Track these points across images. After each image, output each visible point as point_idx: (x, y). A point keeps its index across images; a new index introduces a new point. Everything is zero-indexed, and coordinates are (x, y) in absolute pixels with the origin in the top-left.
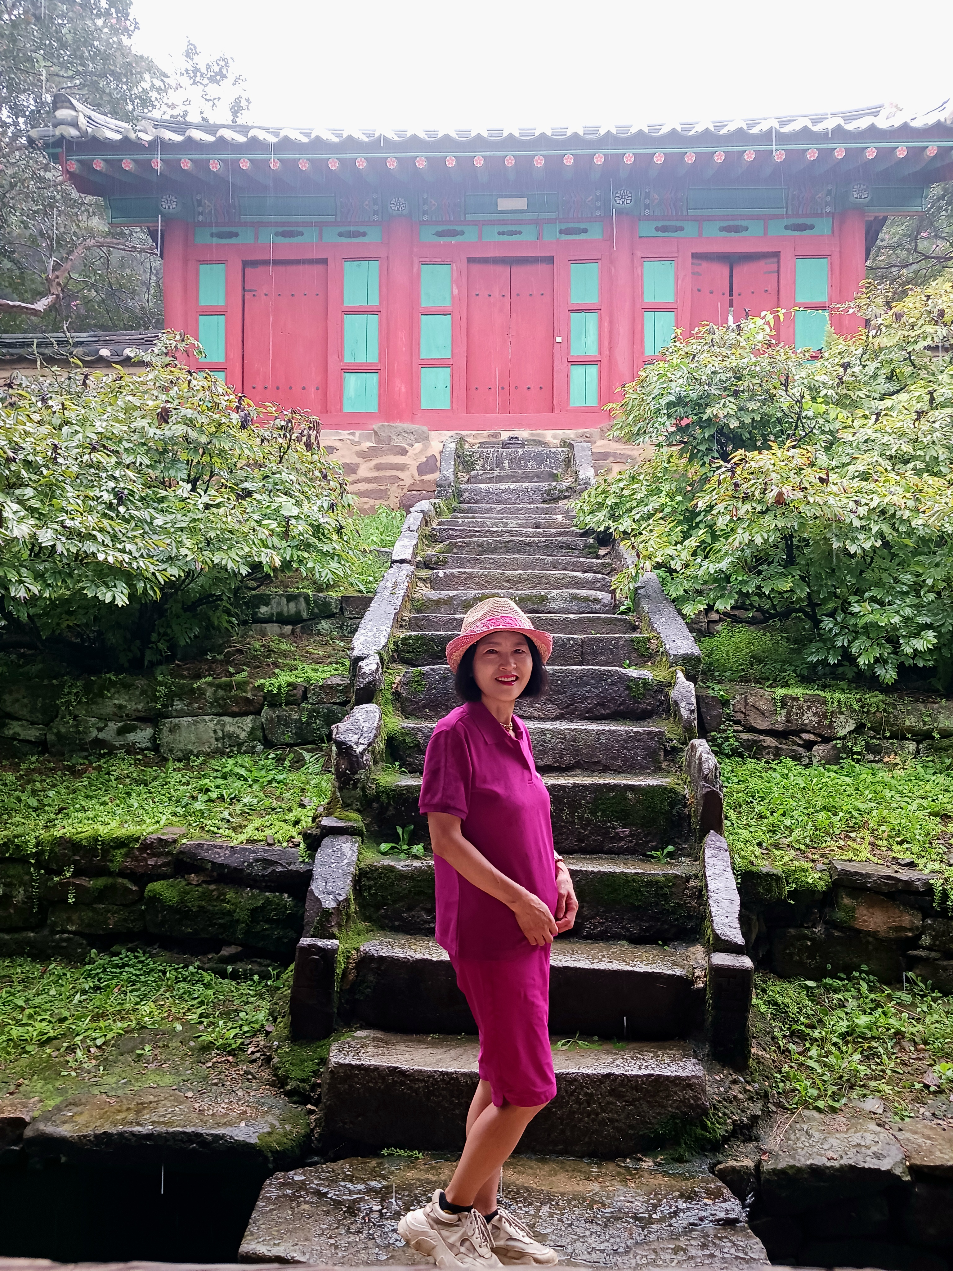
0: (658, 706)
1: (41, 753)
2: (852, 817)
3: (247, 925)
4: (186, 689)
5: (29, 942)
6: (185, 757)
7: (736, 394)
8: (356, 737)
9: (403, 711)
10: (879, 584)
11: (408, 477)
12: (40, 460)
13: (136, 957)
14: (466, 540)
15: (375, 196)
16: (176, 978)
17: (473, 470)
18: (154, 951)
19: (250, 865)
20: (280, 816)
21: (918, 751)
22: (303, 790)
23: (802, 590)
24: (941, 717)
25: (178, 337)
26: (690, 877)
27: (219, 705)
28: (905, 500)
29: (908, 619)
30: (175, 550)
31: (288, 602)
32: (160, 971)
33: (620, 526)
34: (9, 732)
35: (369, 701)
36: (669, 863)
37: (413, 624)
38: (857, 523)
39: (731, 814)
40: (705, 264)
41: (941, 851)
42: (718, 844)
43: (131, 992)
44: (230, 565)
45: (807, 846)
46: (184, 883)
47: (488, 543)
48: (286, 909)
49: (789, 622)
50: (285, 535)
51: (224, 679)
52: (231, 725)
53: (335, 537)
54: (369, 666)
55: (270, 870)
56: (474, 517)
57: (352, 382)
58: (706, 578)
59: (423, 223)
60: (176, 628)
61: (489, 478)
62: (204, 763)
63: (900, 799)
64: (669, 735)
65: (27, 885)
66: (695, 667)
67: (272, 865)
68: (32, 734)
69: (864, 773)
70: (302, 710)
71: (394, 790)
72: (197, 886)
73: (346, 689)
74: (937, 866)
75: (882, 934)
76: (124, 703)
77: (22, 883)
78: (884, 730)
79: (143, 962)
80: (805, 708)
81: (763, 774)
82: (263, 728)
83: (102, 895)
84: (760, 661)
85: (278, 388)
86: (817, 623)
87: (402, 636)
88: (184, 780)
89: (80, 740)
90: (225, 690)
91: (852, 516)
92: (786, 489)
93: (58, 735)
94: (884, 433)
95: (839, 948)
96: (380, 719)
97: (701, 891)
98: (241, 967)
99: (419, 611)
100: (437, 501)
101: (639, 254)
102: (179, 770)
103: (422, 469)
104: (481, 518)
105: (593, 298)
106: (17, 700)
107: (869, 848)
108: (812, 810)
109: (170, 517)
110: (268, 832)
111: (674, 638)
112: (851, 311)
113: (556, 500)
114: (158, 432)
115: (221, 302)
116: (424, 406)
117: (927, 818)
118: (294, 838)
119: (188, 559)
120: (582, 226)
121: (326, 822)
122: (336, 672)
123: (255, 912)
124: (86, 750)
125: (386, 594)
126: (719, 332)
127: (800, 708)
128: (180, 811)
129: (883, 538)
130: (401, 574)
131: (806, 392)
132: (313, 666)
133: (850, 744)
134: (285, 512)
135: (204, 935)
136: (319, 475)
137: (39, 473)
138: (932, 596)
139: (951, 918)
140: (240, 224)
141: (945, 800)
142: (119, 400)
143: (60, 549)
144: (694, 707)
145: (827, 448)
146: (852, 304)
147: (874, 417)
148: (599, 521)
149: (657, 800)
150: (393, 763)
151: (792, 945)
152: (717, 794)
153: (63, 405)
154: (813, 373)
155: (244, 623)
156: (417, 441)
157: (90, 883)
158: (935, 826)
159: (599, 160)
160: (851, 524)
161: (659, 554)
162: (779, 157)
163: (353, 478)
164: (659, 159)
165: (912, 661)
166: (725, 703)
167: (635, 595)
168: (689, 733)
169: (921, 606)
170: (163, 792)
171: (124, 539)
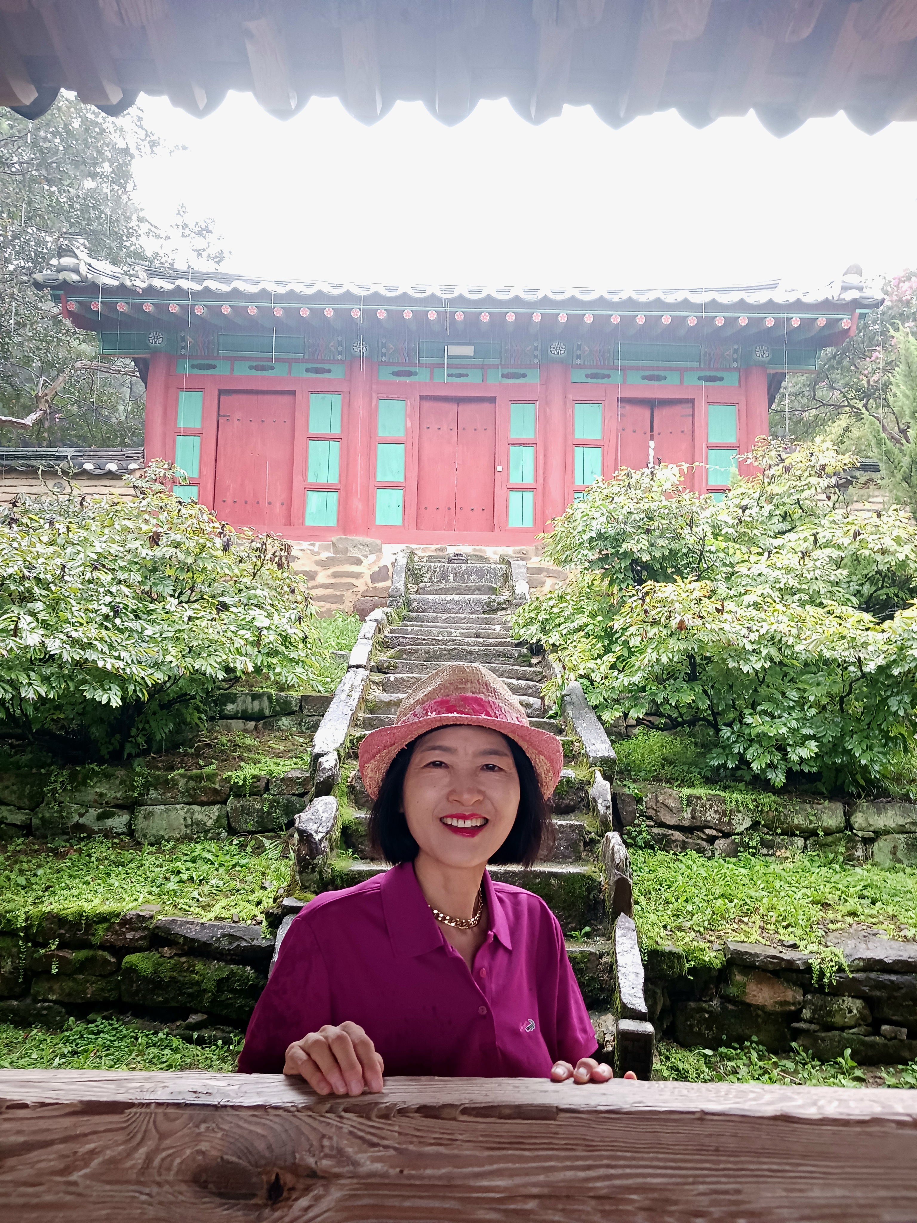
0: (580, 802)
1: (26, 836)
2: (746, 903)
3: (213, 994)
4: (161, 780)
5: (13, 1010)
6: (157, 842)
7: (648, 532)
8: (316, 826)
9: (356, 803)
10: (770, 699)
11: (362, 585)
12: (49, 577)
13: (111, 1025)
14: (414, 647)
15: (340, 339)
16: (147, 1043)
17: (422, 582)
18: (127, 1019)
19: (218, 940)
20: (244, 896)
21: (806, 847)
22: (263, 874)
23: (703, 703)
24: (825, 817)
25: (166, 466)
26: (603, 954)
27: (190, 795)
28: (789, 628)
29: (794, 729)
30: (162, 657)
31: (253, 700)
32: (132, 1037)
33: (550, 639)
35: (327, 793)
36: (585, 942)
37: (367, 724)
38: (749, 647)
39: (642, 900)
40: (628, 408)
41: (820, 935)
42: (627, 924)
43: (106, 1056)
44: (209, 671)
45: (706, 929)
46: (158, 955)
47: (434, 651)
48: (249, 980)
49: (697, 728)
50: (257, 643)
51: (195, 771)
52: (199, 813)
53: (301, 646)
54: (329, 762)
55: (235, 945)
56: (421, 626)
57: (314, 500)
58: (621, 689)
59: (381, 363)
60: (153, 724)
61: (436, 590)
62: (174, 847)
63: (788, 888)
64: (588, 828)
65: (15, 957)
66: (611, 768)
67: (238, 940)
68: (18, 818)
69: (758, 864)
70: (263, 801)
71: (347, 875)
72: (169, 958)
73: (305, 782)
74: (815, 947)
75: (769, 1008)
76: (105, 791)
77: (10, 955)
78: (776, 828)
79: (116, 1029)
80: (708, 806)
81: (671, 865)
82: (228, 817)
83: (84, 966)
84: (671, 763)
85: (246, 503)
86: (718, 731)
87: (358, 735)
88: (157, 863)
89: (63, 824)
90: (196, 781)
91: (745, 640)
92: (688, 619)
93: (43, 819)
94: (773, 567)
95: (732, 1020)
96: (337, 809)
97: (611, 966)
98: (206, 1034)
99: (372, 712)
100: (389, 610)
101: (571, 397)
102: (152, 853)
103: (375, 577)
104: (428, 627)
105: (529, 434)
106: (7, 787)
107: (759, 931)
108: (712, 897)
109: (157, 628)
110: (233, 911)
111: (593, 741)
112: (749, 461)
113: (494, 611)
114: (150, 553)
115: (197, 425)
116: (378, 522)
117: (810, 905)
118: (256, 916)
119: (173, 665)
120: (522, 371)
121: (287, 902)
122: (296, 766)
123: (221, 982)
124: (68, 834)
125: (343, 696)
126: (636, 477)
127: (703, 806)
128: (155, 890)
129: (772, 660)
130: (357, 678)
131: (709, 531)
132: (275, 760)
133: (746, 839)
134: (258, 624)
135: (173, 1004)
136: (288, 590)
137: (48, 589)
138: (813, 711)
139: (828, 994)
140: (218, 358)
141: (827, 890)
142: (116, 523)
143: (66, 656)
144: (610, 803)
145: (728, 579)
146: (750, 455)
147: (766, 554)
148: (532, 634)
149: (576, 886)
150: (346, 850)
151: (692, 1017)
152: (627, 881)
153: (68, 528)
154: (716, 513)
155: (212, 719)
156: (371, 553)
157: (72, 955)
158: (816, 912)
159: (537, 318)
160: (744, 648)
161: (582, 666)
162: (692, 321)
163: (311, 584)
164: (589, 319)
165: (798, 767)
166: (639, 801)
167: (562, 702)
168: (605, 827)
169: (805, 719)
170: (139, 873)
171: (119, 647)
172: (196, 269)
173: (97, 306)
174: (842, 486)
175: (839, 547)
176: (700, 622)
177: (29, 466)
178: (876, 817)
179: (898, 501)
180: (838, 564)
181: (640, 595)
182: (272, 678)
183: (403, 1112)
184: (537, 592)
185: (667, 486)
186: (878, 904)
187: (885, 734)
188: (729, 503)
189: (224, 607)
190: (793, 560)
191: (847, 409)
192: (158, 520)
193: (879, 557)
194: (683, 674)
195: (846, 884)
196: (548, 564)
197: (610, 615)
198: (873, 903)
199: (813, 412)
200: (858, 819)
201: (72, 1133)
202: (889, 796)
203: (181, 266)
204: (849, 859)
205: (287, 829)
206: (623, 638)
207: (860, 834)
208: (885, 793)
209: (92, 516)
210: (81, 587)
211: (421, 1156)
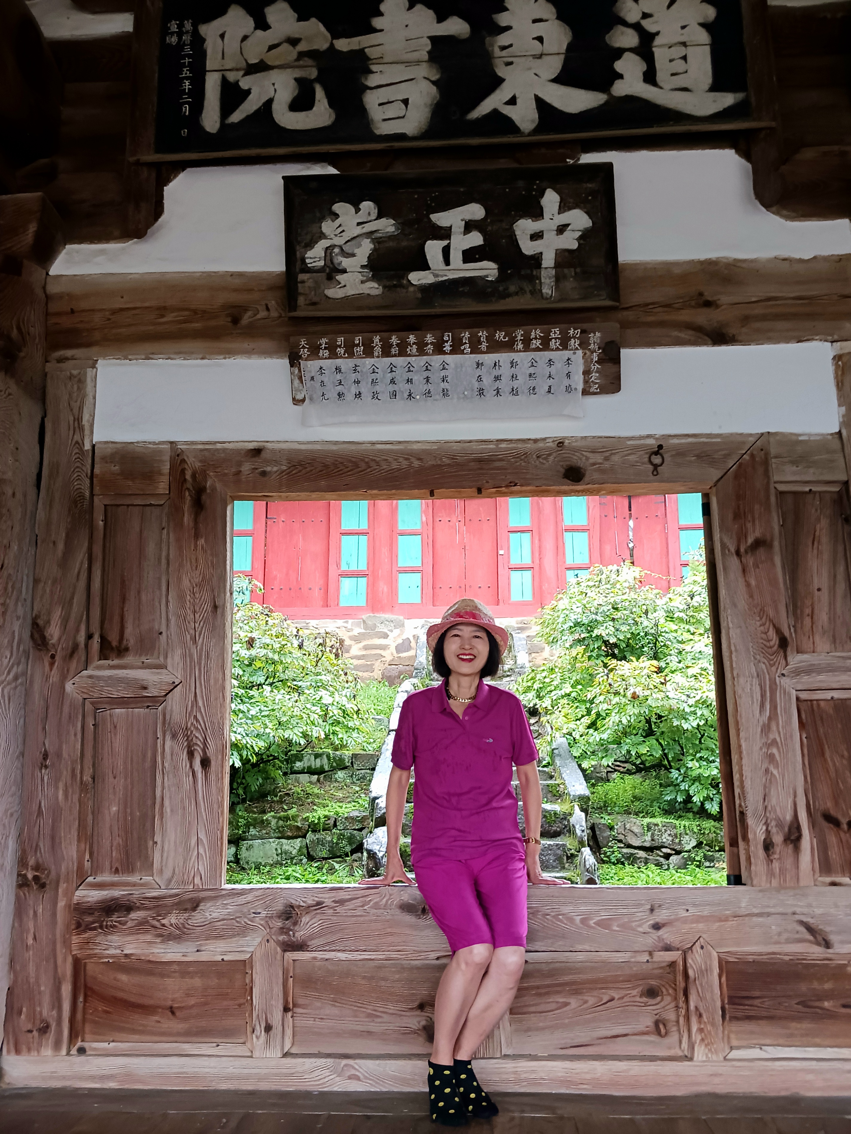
0: (564, 828)
4: (258, 821)
6: (257, 867)
7: (613, 620)
8: (377, 847)
10: (706, 748)
11: (389, 655)
23: (657, 752)
27: (279, 831)
30: (263, 730)
31: (315, 758)
33: (543, 704)
38: (688, 710)
40: (609, 497)
44: (294, 738)
50: (325, 716)
51: (282, 813)
52: (287, 845)
57: (347, 584)
58: (595, 744)
60: (249, 779)
62: (270, 870)
64: (569, 847)
66: (587, 803)
69: (701, 873)
70: (333, 834)
73: (364, 819)
78: (715, 846)
80: (663, 831)
81: (636, 875)
82: (307, 847)
84: (638, 800)
85: (290, 589)
90: (284, 821)
91: (685, 705)
92: (640, 690)
100: (415, 680)
103: (399, 649)
105: (525, 523)
109: (258, 709)
111: (573, 784)
114: (248, 653)
115: (250, 527)
116: (400, 601)
119: (270, 735)
122: (355, 808)
126: (606, 573)
127: (660, 831)
133: (693, 855)
134: (324, 701)
136: (343, 673)
144: (585, 828)
148: (529, 699)
155: (286, 774)
156: (396, 628)
160: (684, 710)
161: (565, 727)
166: (612, 828)
167: (552, 754)
168: (582, 843)
171: (236, 725)
176: (649, 692)
181: (606, 672)
194: (641, 730)
205: (352, 855)
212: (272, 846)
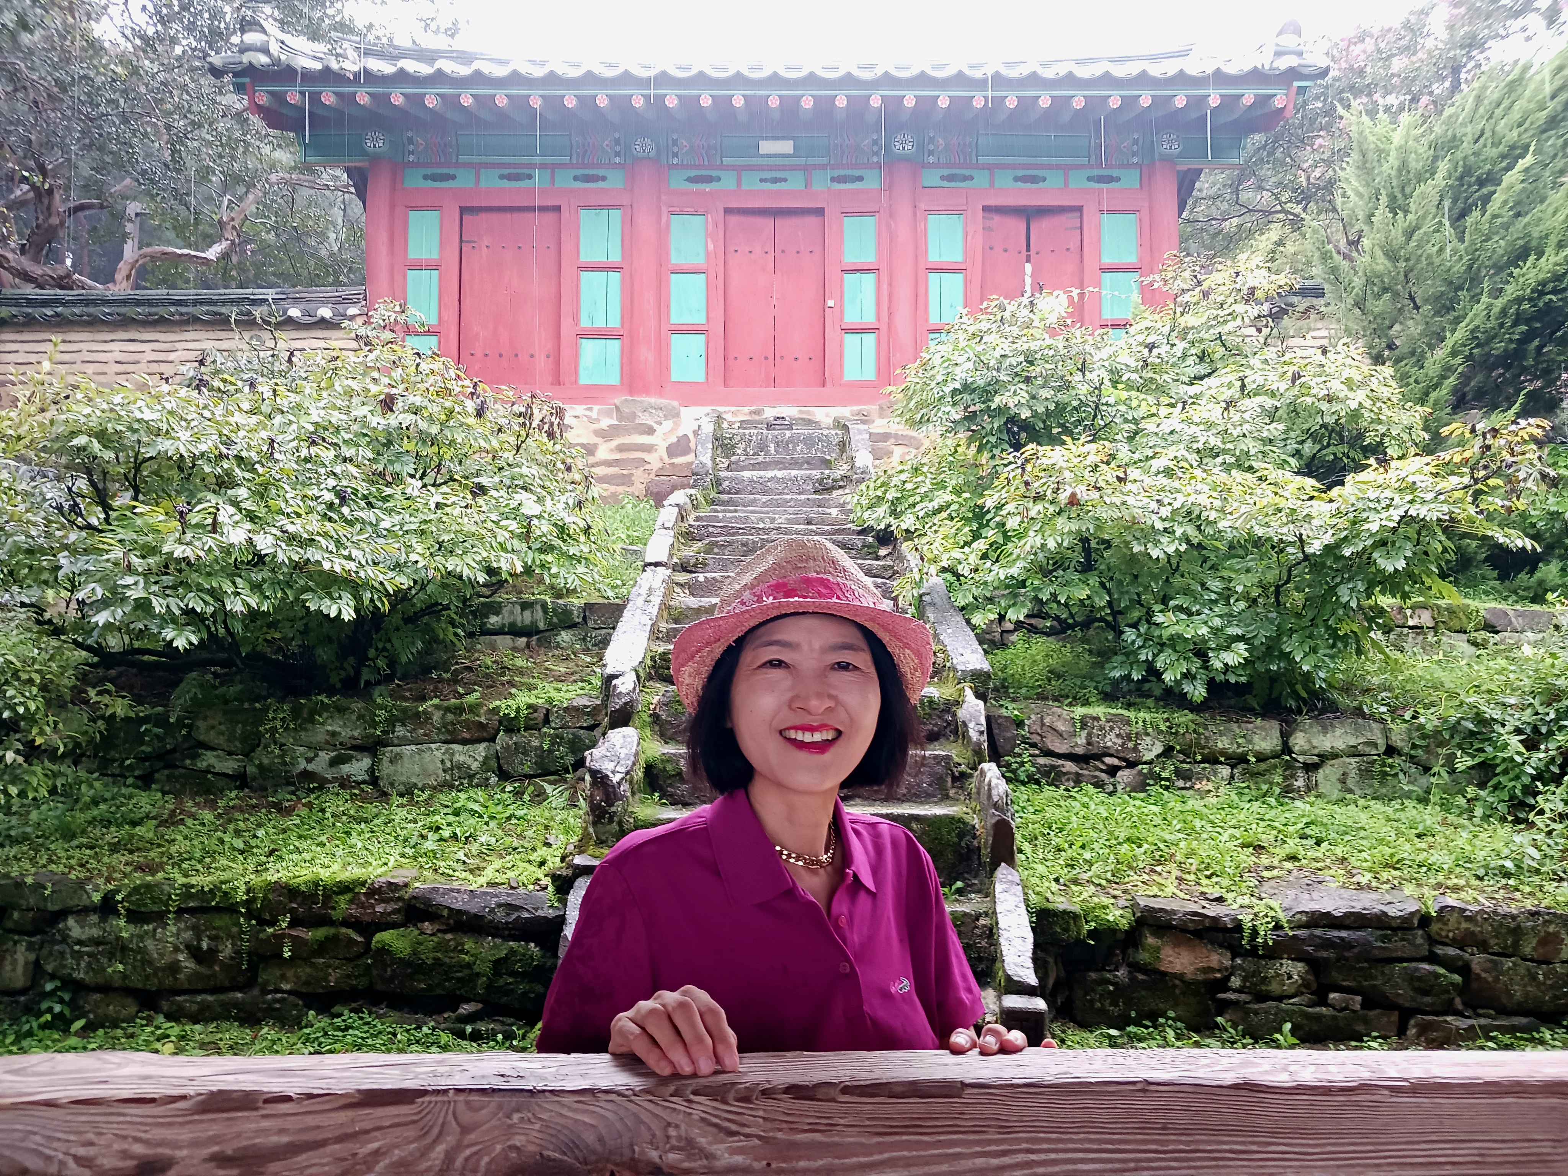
0: (946, 727)
1: (240, 788)
2: (1159, 849)
3: (489, 978)
4: (410, 713)
5: (236, 1004)
6: (408, 792)
7: (1027, 380)
8: (612, 765)
9: (662, 735)
10: (1186, 591)
11: (655, 460)
12: (254, 455)
13: (362, 1018)
14: (728, 538)
15: (617, 135)
16: (409, 1040)
17: (734, 454)
18: (381, 1012)
19: (492, 911)
20: (523, 855)
21: (1232, 777)
22: (547, 827)
23: (1101, 598)
24: (1256, 739)
25: (397, 308)
26: (980, 915)
27: (448, 731)
28: (1211, 500)
29: (1217, 629)
30: (404, 556)
31: (522, 610)
32: (389, 1033)
33: (902, 524)
34: (202, 765)
35: (625, 723)
36: (958, 901)
38: (1159, 525)
39: (1027, 847)
40: (997, 219)
41: (1252, 884)
42: (1009, 877)
44: (466, 572)
45: (1108, 881)
46: (417, 932)
47: (754, 543)
48: (533, 960)
49: (1091, 632)
50: (526, 536)
51: (453, 701)
52: (461, 754)
53: (582, 538)
54: (625, 684)
55: (514, 917)
56: (736, 511)
57: (589, 350)
58: (996, 584)
59: (672, 166)
60: (397, 643)
61: (753, 465)
62: (431, 797)
63: (1211, 829)
64: (956, 759)
65: (236, 938)
66: (985, 683)
67: (517, 911)
68: (229, 766)
69: (1172, 799)
70: (543, 736)
72: (431, 935)
73: (595, 711)
74: (1246, 900)
75: (1189, 977)
76: (338, 730)
77: (230, 936)
78: (1195, 754)
79: (368, 1023)
80: (1107, 729)
81: (1062, 803)
82: (498, 758)
83: (322, 947)
84: (1059, 676)
85: (501, 355)
86: (1119, 633)
87: (661, 650)
88: (410, 817)
89: (286, 772)
90: (455, 714)
91: (1154, 517)
92: (1081, 491)
93: (261, 767)
94: (1189, 422)
95: (1143, 993)
96: (639, 744)
97: (991, 930)
98: (482, 1027)
99: (676, 621)
100: (693, 491)
101: (922, 206)
102: (402, 806)
103: (672, 451)
104: (745, 512)
105: (869, 257)
106: (213, 727)
107: (1176, 882)
108: (1115, 842)
109: (397, 519)
110: (510, 874)
111: (961, 651)
112: (1156, 286)
113: (829, 490)
114: (382, 421)
115: (434, 255)
116: (674, 378)
117: (1240, 849)
118: (540, 880)
119: (420, 565)
120: (856, 173)
121: (578, 860)
122: (582, 692)
123: (498, 963)
124: (293, 784)
125: (640, 602)
126: (1010, 308)
127: (1101, 728)
128: (409, 851)
129: (1188, 541)
130: (656, 578)
131: (1106, 377)
132: (555, 685)
133: (1157, 769)
134: (525, 511)
135: (439, 992)
136: (562, 466)
137: (253, 470)
138: (1242, 605)
139: (1262, 957)
140: (458, 165)
141: (1260, 830)
142: (337, 384)
143: (281, 557)
144: (984, 728)
145: (1130, 439)
146: (1157, 277)
147: (1180, 406)
148: (879, 517)
149: (944, 831)
150: (652, 794)
151: (1093, 990)
152: (1008, 823)
153: (275, 391)
154: (1115, 354)
155: (471, 635)
156: (666, 418)
157: (308, 935)
158: (1247, 858)
159: (875, 102)
160: (1153, 527)
161: (945, 557)
162: (1078, 103)
163: (591, 460)
164: (943, 103)
165: (1222, 677)
166: (1020, 724)
167: (920, 603)
168: (979, 757)
169: (1231, 615)
170: (387, 830)
171: (349, 544)
172: (423, 46)
173: (293, 97)
174: (1277, 316)
175: (1273, 395)
176: (1095, 495)
177: (216, 314)
178: (1321, 737)
179: (1348, 332)
180: (1272, 415)
181: (1019, 462)
182: (548, 581)
183: (767, 1093)
184: (883, 464)
185: (1052, 319)
186: (1325, 845)
187: (1333, 633)
188: (1131, 340)
189: (480, 490)
190: (1215, 413)
191: (1281, 216)
192: (391, 378)
193: (1324, 406)
194: (1074, 562)
195: (1284, 821)
196: (897, 427)
197: (980, 490)
198: (1318, 843)
199: (1235, 221)
200: (1299, 741)
201: (350, 1130)
202: (1337, 710)
203: (403, 41)
204: (1288, 791)
205: (575, 770)
206: (997, 519)
207: (1301, 759)
208: (1332, 708)
209: (304, 375)
210: (296, 467)
211: (793, 1145)
212: (436, 753)
